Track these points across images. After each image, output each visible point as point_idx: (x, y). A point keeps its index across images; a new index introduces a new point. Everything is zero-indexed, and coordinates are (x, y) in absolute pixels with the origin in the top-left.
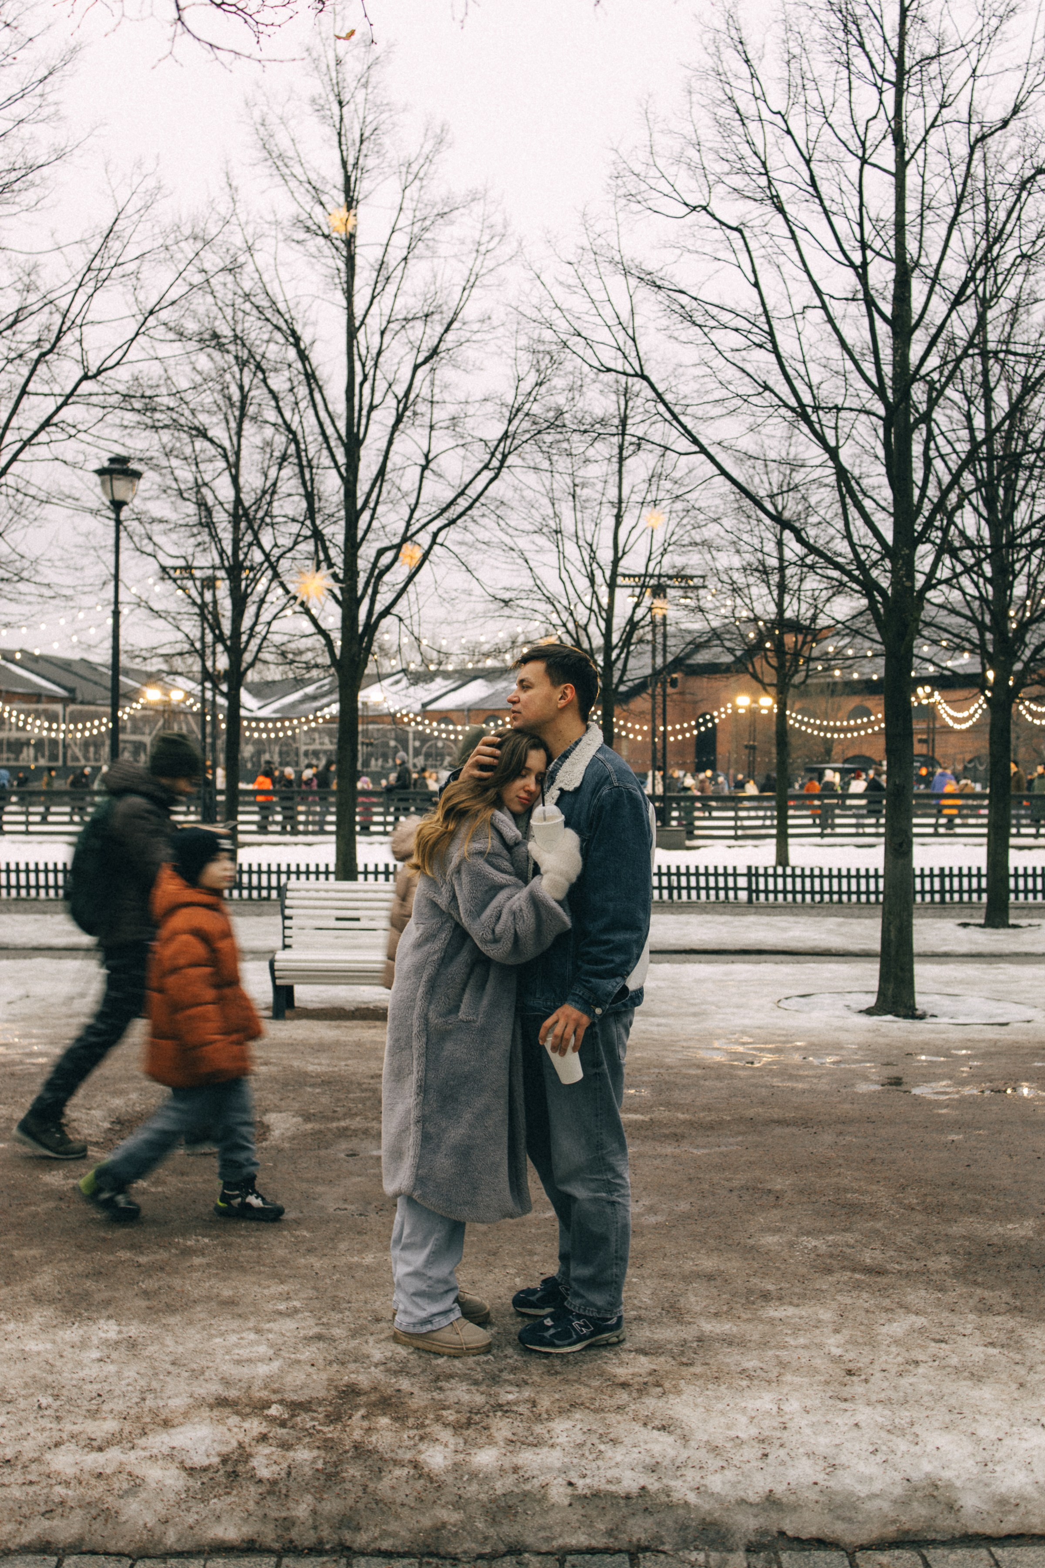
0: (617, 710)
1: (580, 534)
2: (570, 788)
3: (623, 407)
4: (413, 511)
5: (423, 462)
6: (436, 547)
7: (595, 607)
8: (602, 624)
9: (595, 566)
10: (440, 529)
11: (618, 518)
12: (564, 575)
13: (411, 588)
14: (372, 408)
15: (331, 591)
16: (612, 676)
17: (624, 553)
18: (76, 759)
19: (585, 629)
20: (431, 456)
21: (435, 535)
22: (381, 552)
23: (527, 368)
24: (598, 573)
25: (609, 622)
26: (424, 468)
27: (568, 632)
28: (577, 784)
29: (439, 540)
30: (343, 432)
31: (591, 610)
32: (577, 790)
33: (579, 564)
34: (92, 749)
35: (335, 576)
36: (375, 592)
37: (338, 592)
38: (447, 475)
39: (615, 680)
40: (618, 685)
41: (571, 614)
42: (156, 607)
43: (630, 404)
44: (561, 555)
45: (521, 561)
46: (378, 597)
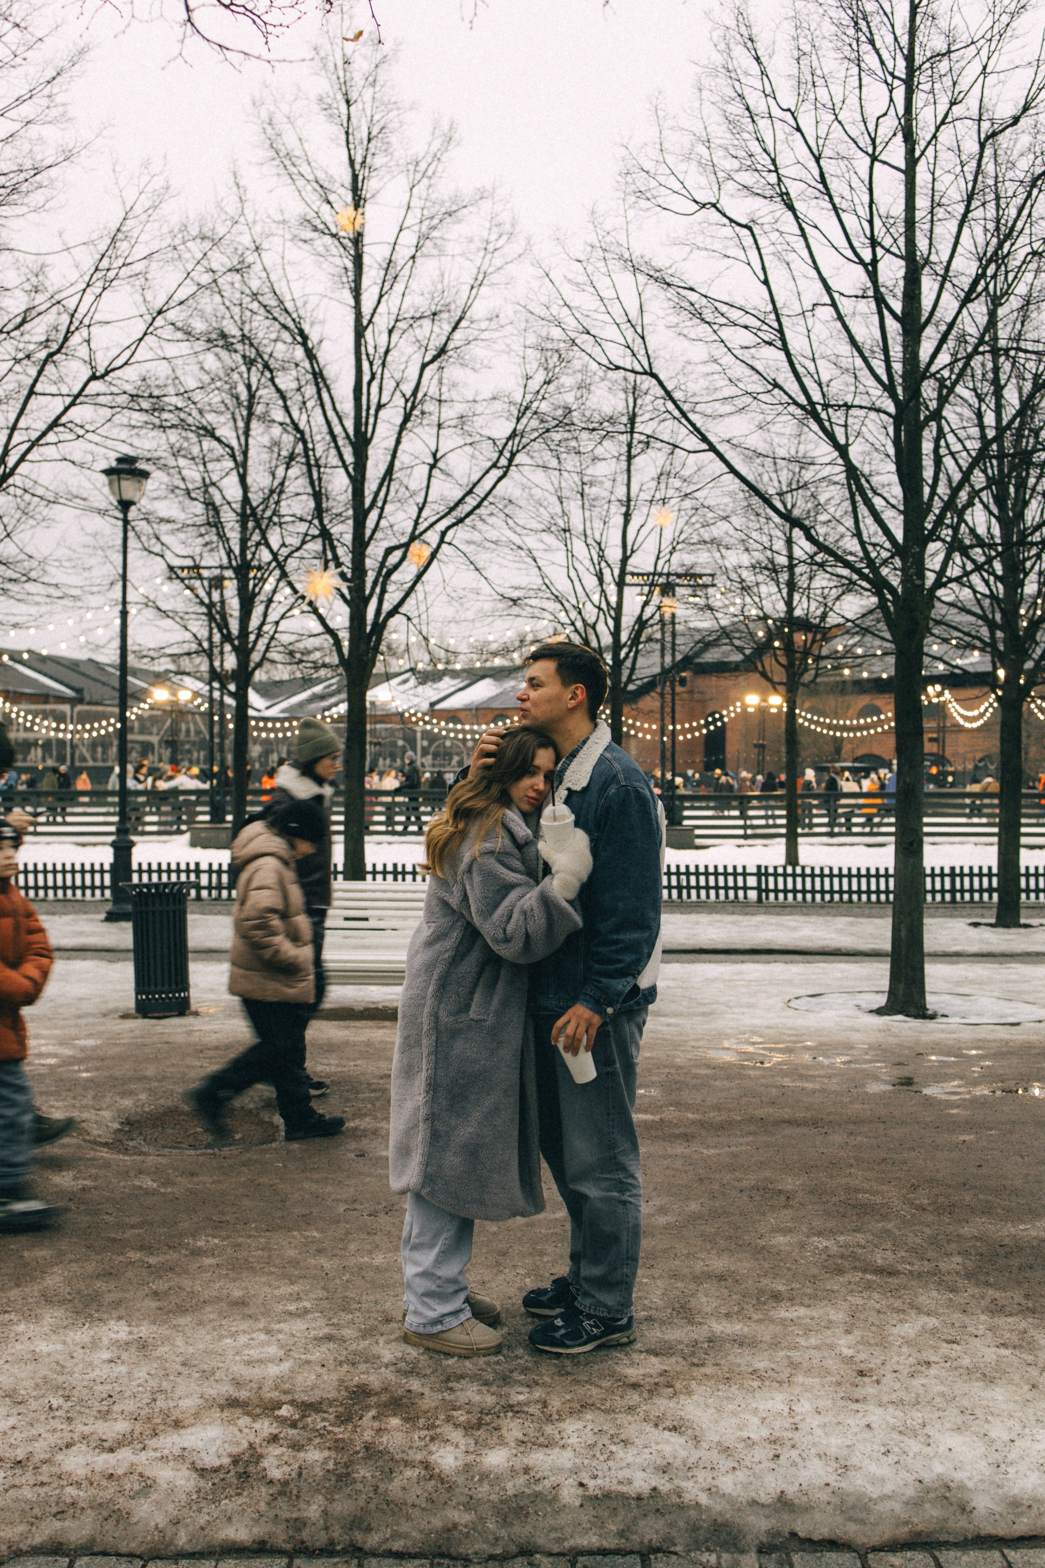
0: (626, 709)
1: (589, 532)
2: (578, 788)
3: (631, 405)
4: (421, 510)
5: (431, 461)
6: (444, 546)
7: (604, 606)
8: (611, 623)
10: (448, 528)
11: (627, 517)
12: (573, 574)
13: (419, 587)
14: (380, 406)
15: (339, 590)
16: (620, 674)
17: (633, 552)
19: (593, 628)
20: (439, 455)
21: (443, 534)
22: (389, 551)
24: (607, 572)
25: (617, 620)
26: (433, 467)
27: (576, 631)
28: (585, 784)
29: (447, 539)
30: (351, 431)
31: (599, 608)
32: (585, 790)
33: (588, 563)
34: (100, 749)
35: (343, 575)
36: (383, 591)
37: (346, 592)
38: (455, 474)
39: (624, 679)
40: (626, 684)
41: (580, 613)
42: (164, 607)
43: (639, 402)
44: (570, 553)
45: (529, 560)
46: (387, 596)
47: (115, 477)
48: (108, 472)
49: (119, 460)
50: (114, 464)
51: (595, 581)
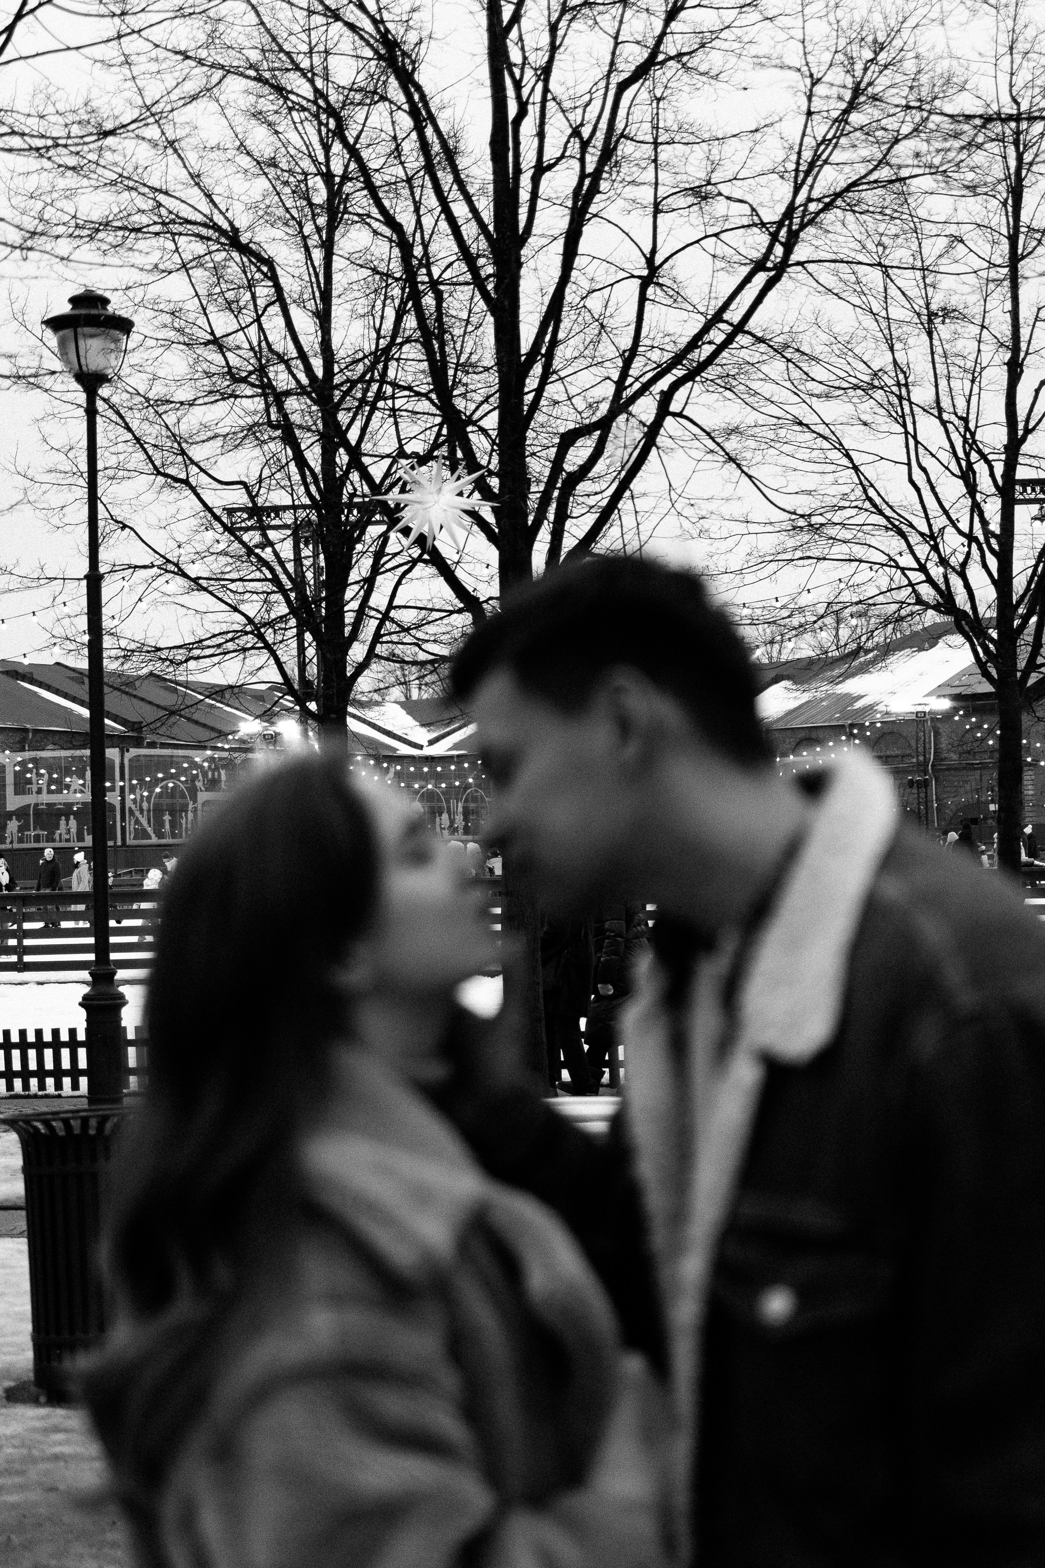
1: (946, 403)
3: (1013, 163)
4: (627, 364)
5: (645, 273)
6: (669, 421)
7: (978, 532)
8: (993, 563)
9: (974, 456)
10: (675, 386)
11: (1015, 369)
12: (919, 477)
13: (625, 504)
14: (540, 169)
15: (473, 514)
16: (1014, 657)
17: (1028, 431)
18: (142, 834)
19: (962, 575)
20: (658, 260)
21: (666, 397)
22: (568, 440)
23: (827, 57)
24: (981, 468)
25: (1005, 557)
26: (646, 283)
27: (930, 580)
29: (675, 407)
30: (487, 216)
31: (970, 537)
33: (945, 456)
34: (167, 818)
35: (481, 486)
36: (562, 516)
37: (490, 518)
38: (688, 292)
39: (1022, 664)
40: (1026, 674)
41: (935, 548)
42: (193, 571)
43: (1028, 157)
44: (911, 437)
45: (835, 455)
46: (568, 524)
47: (68, 332)
48: (55, 323)
49: (75, 301)
50: (65, 308)
51: (960, 487)
